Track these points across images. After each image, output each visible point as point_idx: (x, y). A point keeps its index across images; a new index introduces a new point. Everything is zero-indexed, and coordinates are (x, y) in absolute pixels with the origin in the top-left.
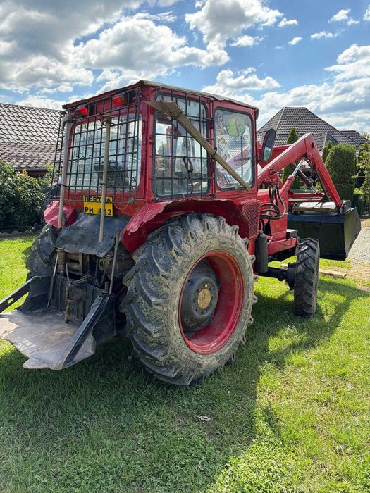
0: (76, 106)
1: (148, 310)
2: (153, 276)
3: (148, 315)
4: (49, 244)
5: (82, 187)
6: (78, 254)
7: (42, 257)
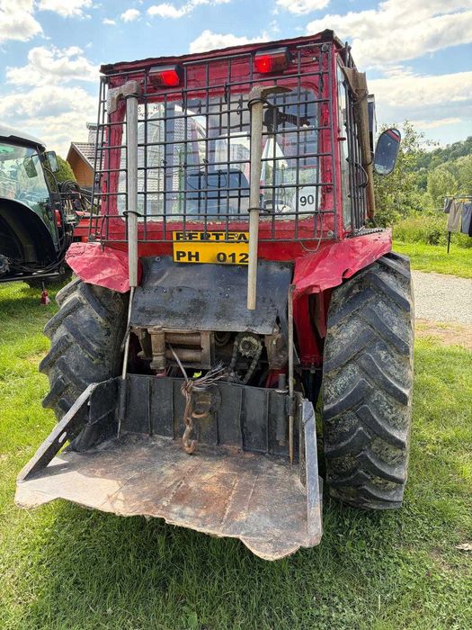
0: (148, 68)
1: (394, 409)
2: (392, 356)
3: (393, 419)
4: (93, 322)
5: (164, 216)
6: (198, 334)
7: (87, 347)
